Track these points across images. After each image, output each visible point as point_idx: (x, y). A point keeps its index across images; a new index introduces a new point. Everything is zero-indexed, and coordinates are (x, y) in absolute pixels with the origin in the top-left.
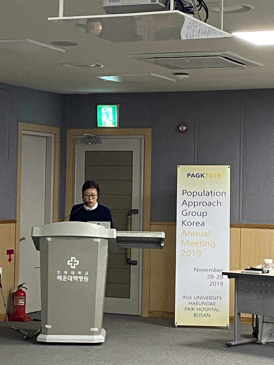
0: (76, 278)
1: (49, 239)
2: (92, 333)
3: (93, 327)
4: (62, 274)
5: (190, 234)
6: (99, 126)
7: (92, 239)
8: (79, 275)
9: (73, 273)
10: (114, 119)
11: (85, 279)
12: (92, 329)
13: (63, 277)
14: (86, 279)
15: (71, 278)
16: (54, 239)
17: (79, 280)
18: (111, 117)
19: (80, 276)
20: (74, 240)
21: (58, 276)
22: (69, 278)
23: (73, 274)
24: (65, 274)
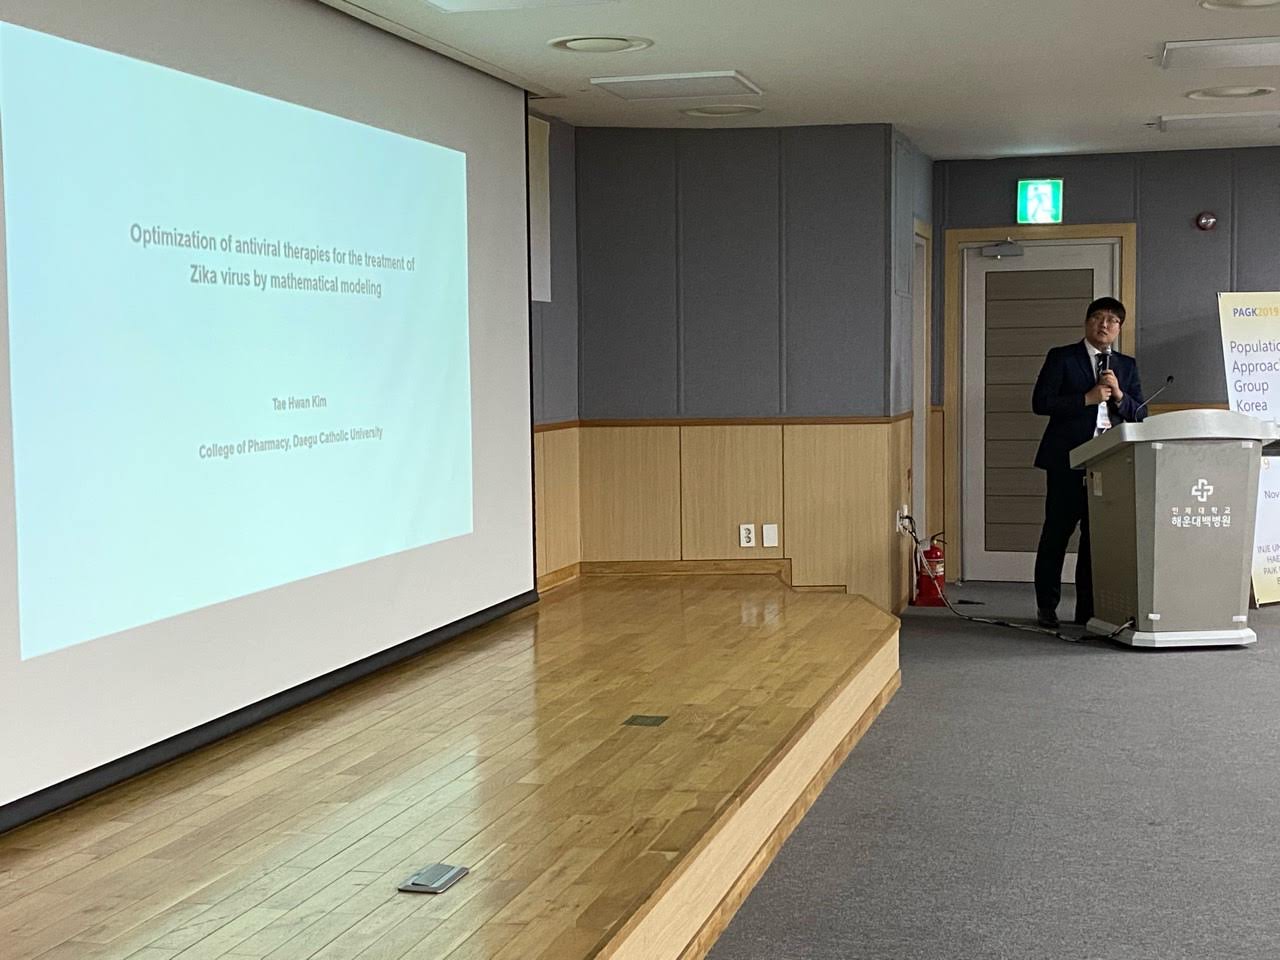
0: (1207, 520)
1: (1159, 446)
2: (1236, 626)
3: (1238, 614)
4: (1182, 514)
6: (1019, 221)
7: (1238, 442)
8: (1211, 514)
9: (1202, 510)
10: (1055, 206)
11: (1224, 521)
12: (1235, 618)
13: (1182, 520)
14: (1227, 521)
15: (1199, 520)
16: (1168, 445)
17: (1212, 523)
18: (1048, 203)
19: (1215, 515)
20: (1205, 446)
21: (1174, 518)
22: (1195, 520)
23: (1203, 512)
24: (1187, 514)
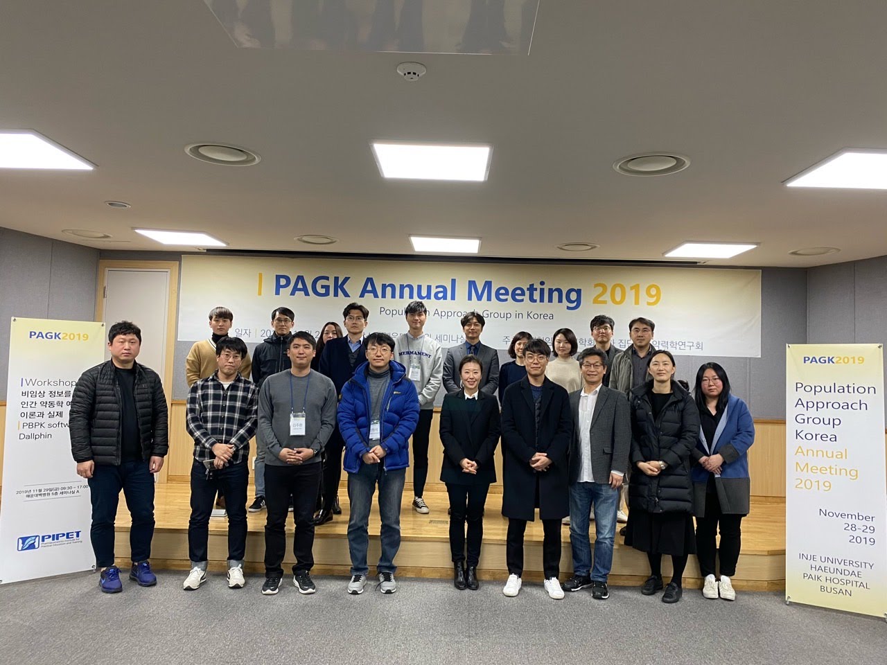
5: (810, 452)
